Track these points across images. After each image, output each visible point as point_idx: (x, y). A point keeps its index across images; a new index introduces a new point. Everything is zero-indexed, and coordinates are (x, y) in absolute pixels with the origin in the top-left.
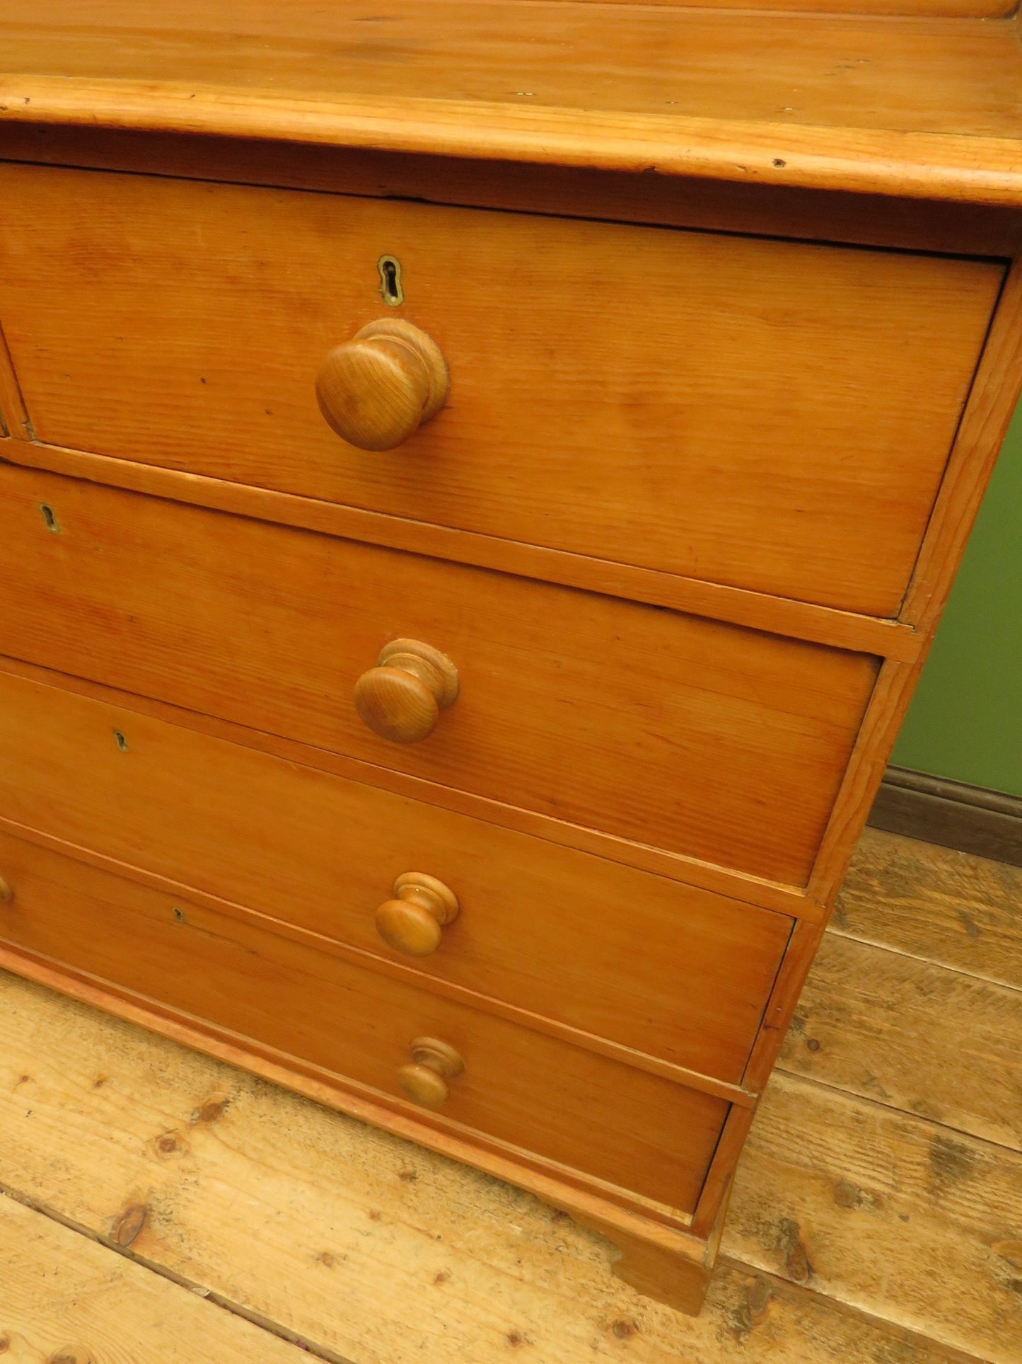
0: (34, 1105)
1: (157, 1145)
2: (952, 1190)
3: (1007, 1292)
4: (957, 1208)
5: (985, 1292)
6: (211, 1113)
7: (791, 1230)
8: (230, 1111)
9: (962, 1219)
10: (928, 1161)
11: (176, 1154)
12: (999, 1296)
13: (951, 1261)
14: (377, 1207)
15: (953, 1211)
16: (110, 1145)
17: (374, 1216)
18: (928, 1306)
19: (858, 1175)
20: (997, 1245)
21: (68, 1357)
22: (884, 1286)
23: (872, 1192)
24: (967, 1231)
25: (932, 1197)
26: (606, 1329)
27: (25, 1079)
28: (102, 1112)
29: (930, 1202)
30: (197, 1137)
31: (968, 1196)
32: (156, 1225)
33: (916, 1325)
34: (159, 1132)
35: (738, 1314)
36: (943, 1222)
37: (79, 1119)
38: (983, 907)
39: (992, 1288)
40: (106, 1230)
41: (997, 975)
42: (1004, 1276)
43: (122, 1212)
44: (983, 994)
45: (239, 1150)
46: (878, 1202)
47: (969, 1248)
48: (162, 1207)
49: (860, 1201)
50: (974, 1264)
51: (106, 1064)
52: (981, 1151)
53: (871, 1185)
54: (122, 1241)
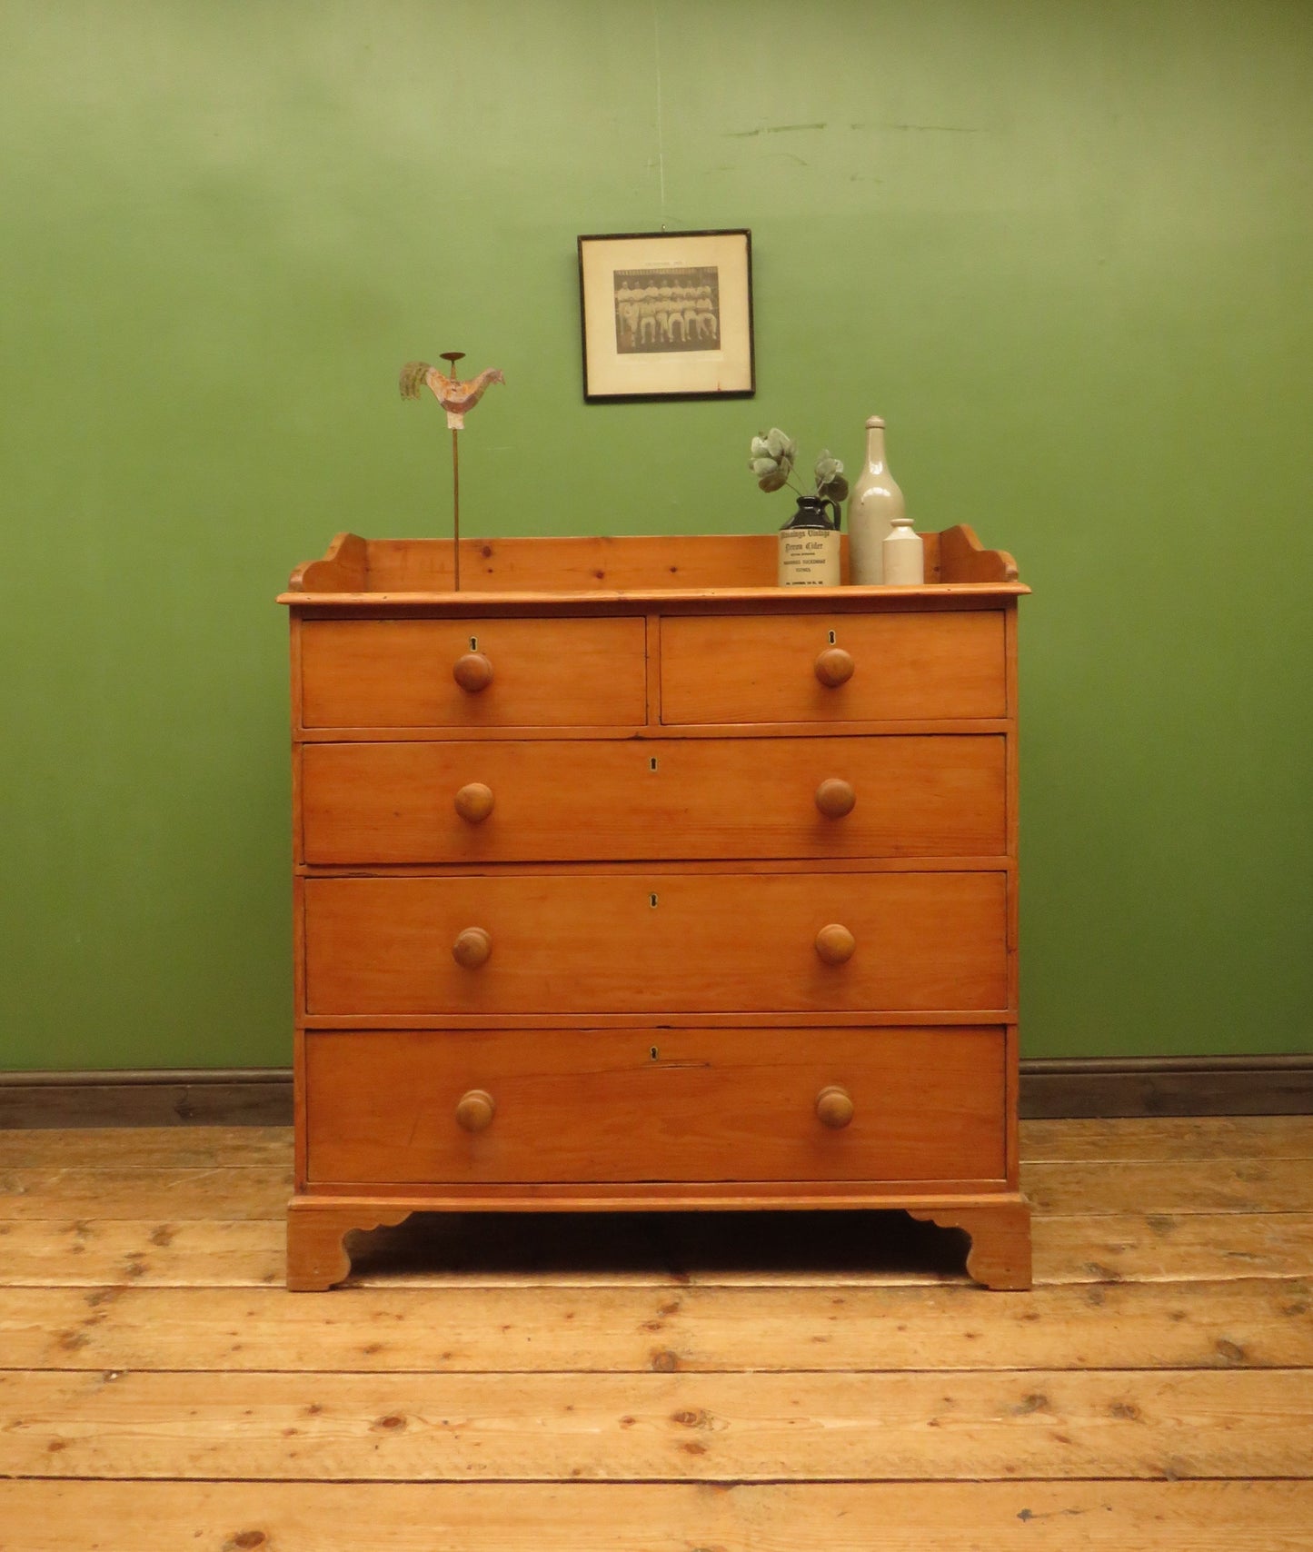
0: (530, 1336)
1: (647, 1329)
4: (1179, 1238)
5: (1216, 1260)
6: (672, 1309)
7: (1096, 1265)
8: (683, 1306)
9: (1183, 1242)
10: (1149, 1227)
11: (665, 1328)
12: (1225, 1259)
13: (1193, 1256)
14: (831, 1315)
15: (1176, 1240)
16: (609, 1336)
17: (832, 1318)
18: (1188, 1271)
19: (1114, 1240)
20: (1211, 1245)
21: (684, 1414)
22: (1162, 1269)
23: (1128, 1244)
24: (1191, 1244)
25: (1161, 1238)
26: (1021, 1319)
27: (507, 1327)
28: (586, 1326)
30: (672, 1319)
31: (1181, 1233)
32: (684, 1357)
33: (1192, 1278)
34: (640, 1324)
35: (1091, 1298)
36: (1176, 1245)
37: (573, 1333)
38: (1099, 1138)
39: (1218, 1258)
40: (650, 1367)
42: (1222, 1253)
43: (652, 1359)
44: (1127, 1168)
45: (708, 1317)
46: (1133, 1246)
47: (1198, 1249)
48: (680, 1349)
49: (1124, 1249)
50: (1203, 1253)
51: (564, 1308)
52: (1175, 1218)
53: (1125, 1242)
54: (665, 1368)
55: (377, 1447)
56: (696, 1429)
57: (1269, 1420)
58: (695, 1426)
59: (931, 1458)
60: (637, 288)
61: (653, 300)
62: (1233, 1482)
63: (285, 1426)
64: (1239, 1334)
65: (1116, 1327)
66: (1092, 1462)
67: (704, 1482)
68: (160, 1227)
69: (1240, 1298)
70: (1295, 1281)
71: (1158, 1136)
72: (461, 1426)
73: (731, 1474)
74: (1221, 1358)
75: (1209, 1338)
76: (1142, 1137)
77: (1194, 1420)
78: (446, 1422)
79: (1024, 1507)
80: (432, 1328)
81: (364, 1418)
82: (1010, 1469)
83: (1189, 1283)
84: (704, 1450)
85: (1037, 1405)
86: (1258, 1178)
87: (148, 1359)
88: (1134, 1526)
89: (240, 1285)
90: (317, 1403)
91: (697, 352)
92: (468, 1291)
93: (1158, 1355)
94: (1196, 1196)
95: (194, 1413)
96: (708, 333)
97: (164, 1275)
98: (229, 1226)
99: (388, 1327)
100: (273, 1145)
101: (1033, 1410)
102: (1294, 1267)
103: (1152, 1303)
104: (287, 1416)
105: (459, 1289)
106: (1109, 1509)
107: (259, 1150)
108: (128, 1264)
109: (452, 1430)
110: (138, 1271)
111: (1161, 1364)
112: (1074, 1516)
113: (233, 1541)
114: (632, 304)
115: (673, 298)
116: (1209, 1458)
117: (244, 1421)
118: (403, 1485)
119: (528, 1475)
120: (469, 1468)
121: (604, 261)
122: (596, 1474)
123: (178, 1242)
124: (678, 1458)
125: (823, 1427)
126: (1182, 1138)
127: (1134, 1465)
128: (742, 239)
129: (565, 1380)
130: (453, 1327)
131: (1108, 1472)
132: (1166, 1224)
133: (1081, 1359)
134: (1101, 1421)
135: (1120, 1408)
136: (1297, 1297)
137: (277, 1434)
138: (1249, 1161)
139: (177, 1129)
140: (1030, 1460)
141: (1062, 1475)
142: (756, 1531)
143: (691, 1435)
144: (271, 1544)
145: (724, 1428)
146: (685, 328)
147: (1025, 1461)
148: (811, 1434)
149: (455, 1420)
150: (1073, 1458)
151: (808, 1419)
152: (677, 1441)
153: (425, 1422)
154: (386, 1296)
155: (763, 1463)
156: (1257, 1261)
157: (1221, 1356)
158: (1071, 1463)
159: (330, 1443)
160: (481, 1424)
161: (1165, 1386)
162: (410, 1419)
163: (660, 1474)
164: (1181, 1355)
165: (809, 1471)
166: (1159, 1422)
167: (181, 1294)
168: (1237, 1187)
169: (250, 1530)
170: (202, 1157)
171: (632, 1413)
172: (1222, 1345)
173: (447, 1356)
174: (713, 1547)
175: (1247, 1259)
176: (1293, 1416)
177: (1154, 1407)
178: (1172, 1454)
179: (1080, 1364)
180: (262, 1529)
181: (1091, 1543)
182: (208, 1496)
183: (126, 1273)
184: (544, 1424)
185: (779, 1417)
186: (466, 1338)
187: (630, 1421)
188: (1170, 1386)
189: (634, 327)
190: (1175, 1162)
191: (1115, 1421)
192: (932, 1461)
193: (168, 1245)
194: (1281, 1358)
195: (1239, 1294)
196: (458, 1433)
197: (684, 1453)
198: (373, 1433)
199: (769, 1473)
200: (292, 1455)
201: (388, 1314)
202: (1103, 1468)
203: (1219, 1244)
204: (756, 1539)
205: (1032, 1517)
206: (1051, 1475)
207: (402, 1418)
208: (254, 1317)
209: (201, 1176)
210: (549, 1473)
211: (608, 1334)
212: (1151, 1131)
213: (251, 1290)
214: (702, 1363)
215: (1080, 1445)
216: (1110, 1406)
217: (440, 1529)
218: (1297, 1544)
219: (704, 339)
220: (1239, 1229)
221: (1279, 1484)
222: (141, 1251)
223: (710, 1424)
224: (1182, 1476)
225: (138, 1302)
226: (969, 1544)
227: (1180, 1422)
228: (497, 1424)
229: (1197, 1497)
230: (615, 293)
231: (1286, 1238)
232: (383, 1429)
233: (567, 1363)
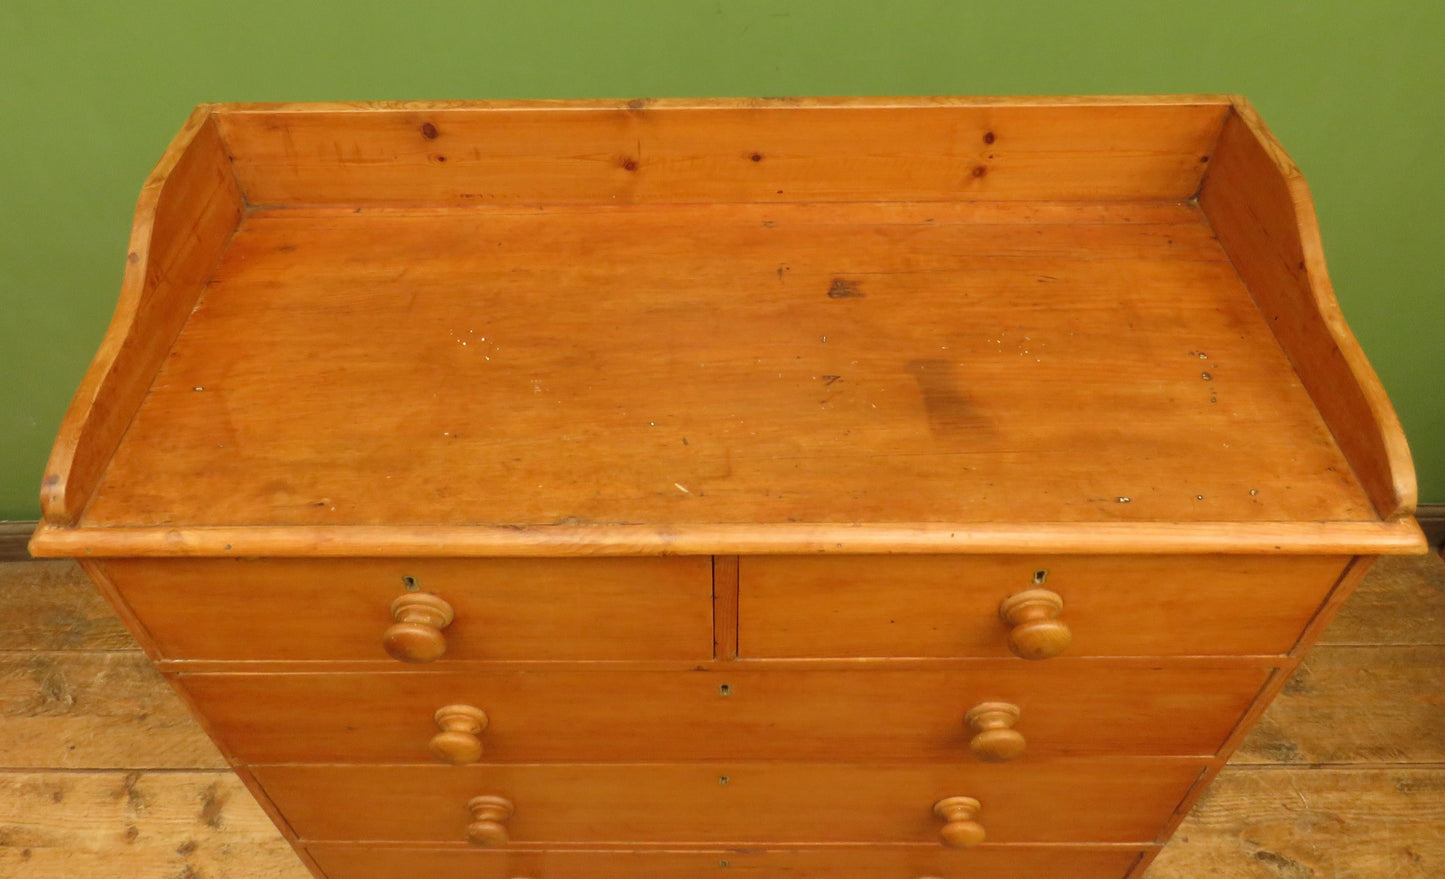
2: (1204, 809)
3: (1257, 863)
4: (1212, 819)
5: (1246, 868)
9: (1218, 826)
15: (1209, 823)
20: (1242, 835)
25: (1196, 819)
29: (1195, 823)
31: (1215, 809)
39: (1249, 864)
42: (1252, 853)
50: (1233, 853)
68: (210, 787)
123: (228, 819)
175: (1274, 867)
193: (219, 824)
203: (1248, 830)
222: (194, 839)
231: (1314, 820)
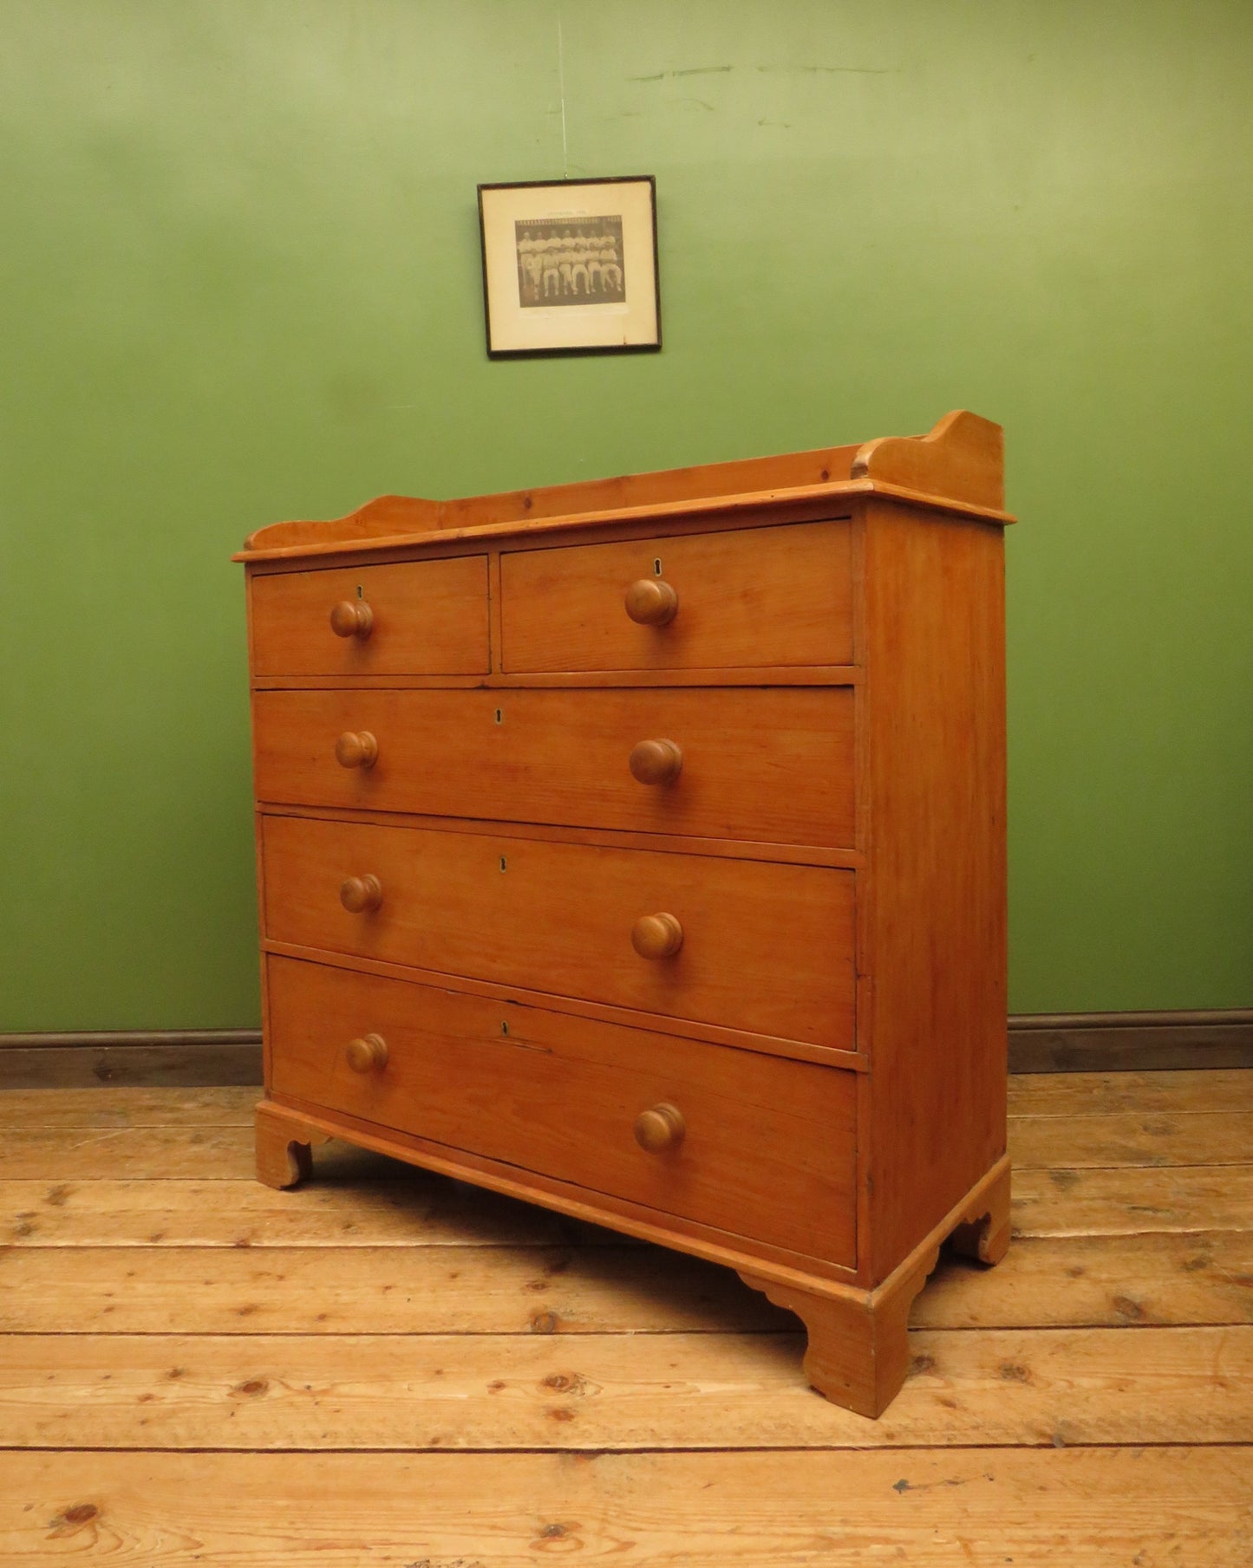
0: (410, 1297)
1: (531, 1288)
4: (1083, 1192)
5: (1118, 1215)
9: (1086, 1196)
10: (1052, 1181)
11: (550, 1288)
12: (1127, 1213)
13: (1095, 1210)
15: (1079, 1194)
16: (491, 1297)
18: (1090, 1226)
20: (1114, 1199)
21: (556, 1378)
22: (1063, 1223)
23: (1030, 1199)
24: (1093, 1199)
25: (1064, 1193)
27: (388, 1288)
28: (469, 1286)
30: (557, 1279)
31: (1084, 1188)
32: (565, 1318)
33: (1093, 1233)
34: (525, 1284)
36: (1078, 1199)
37: (455, 1293)
40: (528, 1328)
41: (1038, 1114)
43: (532, 1319)
44: (1034, 1122)
46: (1035, 1201)
47: (1099, 1204)
48: (562, 1310)
49: (1025, 1204)
51: (450, 1267)
52: (1078, 1172)
53: (1029, 1197)
54: (545, 1330)
55: (233, 1414)
56: (568, 1394)
57: (1164, 1382)
58: (565, 1392)
59: (809, 1425)
60: (540, 239)
61: (556, 251)
62: (1123, 1449)
63: (142, 1391)
64: (1138, 1291)
65: (1011, 1284)
66: (976, 1428)
67: (568, 1451)
68: (59, 1187)
69: (1139, 1254)
70: (1198, 1235)
71: (1068, 1091)
72: (324, 1392)
73: (596, 1442)
74: (1119, 1317)
75: (1107, 1295)
76: (1051, 1092)
77: (1085, 1382)
78: (309, 1387)
79: (902, 1478)
80: (312, 1288)
81: (228, 1382)
82: (890, 1436)
83: (1089, 1237)
84: (572, 1417)
85: (924, 1366)
86: (1165, 1131)
87: (16, 1322)
88: (1016, 1497)
89: (126, 1245)
90: (180, 1368)
91: (602, 305)
92: (356, 1251)
93: (1054, 1314)
94: (1100, 1150)
95: (51, 1378)
96: (612, 286)
97: (52, 1235)
98: (128, 1185)
99: (267, 1288)
100: (187, 1106)
101: (920, 1372)
102: (1196, 1222)
103: (1051, 1259)
104: (146, 1381)
105: (347, 1248)
106: (991, 1480)
107: (172, 1110)
108: (19, 1224)
109: (314, 1395)
110: (26, 1231)
111: (1055, 1322)
112: (954, 1488)
113: (61, 1516)
114: (534, 255)
115: (576, 249)
116: (1100, 1423)
117: (100, 1386)
118: (252, 1455)
119: (384, 1443)
120: (324, 1436)
121: (505, 210)
122: (455, 1443)
123: (73, 1201)
124: (541, 1425)
125: (699, 1391)
126: (1091, 1092)
127: (1019, 1430)
128: (647, 186)
129: (438, 1342)
130: (333, 1287)
131: (993, 1438)
132: (1070, 1178)
133: (973, 1318)
134: (990, 1384)
135: (1011, 1369)
136: (1199, 1252)
137: (131, 1400)
138: (1156, 1115)
139: (92, 1090)
140: (912, 1426)
141: (944, 1443)
142: (616, 1505)
143: (560, 1400)
144: (103, 1519)
145: (597, 1393)
146: (589, 279)
147: (906, 1428)
148: (686, 1399)
149: (317, 1386)
150: (957, 1424)
151: (684, 1383)
152: (544, 1407)
153: (287, 1387)
154: (271, 1255)
155: (632, 1430)
156: (1160, 1215)
157: (1118, 1314)
158: (955, 1429)
159: (188, 1409)
160: (344, 1389)
161: (1058, 1346)
162: (272, 1383)
163: (522, 1443)
164: (1077, 1313)
165: (679, 1439)
166: (1050, 1385)
167: (65, 1253)
168: (1144, 1141)
169: (84, 1504)
170: (115, 1118)
171: (501, 1377)
172: (1120, 1302)
173: (322, 1317)
174: (567, 1523)
175: (1150, 1213)
176: (1191, 1377)
177: (1047, 1368)
178: (1060, 1419)
179: (974, 1324)
180: (96, 1504)
181: (968, 1516)
182: (47, 1467)
183: (14, 1233)
184: (409, 1390)
185: (656, 1381)
186: (344, 1299)
187: (499, 1386)
188: (1064, 1346)
189: (537, 281)
190: (1083, 1117)
191: (1005, 1383)
192: (809, 1428)
193: (61, 1204)
194: (1179, 1315)
195: (1140, 1248)
196: (319, 1399)
197: (552, 1420)
198: (233, 1399)
199: (636, 1442)
200: (143, 1423)
201: (269, 1274)
202: (987, 1434)
203: (1122, 1198)
204: (614, 1514)
205: (909, 1488)
206: (932, 1443)
207: (265, 1384)
208: (133, 1277)
209: (110, 1136)
210: (407, 1442)
211: (491, 1294)
212: (1060, 1086)
213: (136, 1250)
214: (583, 1324)
215: (965, 1410)
216: (999, 1368)
217: (282, 1503)
218: (1190, 1517)
219: (610, 291)
220: (1139, 1183)
221: (1172, 1451)
222: (35, 1211)
223: (582, 1388)
224: (1070, 1442)
225: (20, 1262)
226: (840, 1518)
227: (1071, 1385)
228: (361, 1389)
229: (1085, 1466)
230: (518, 244)
231: (1189, 1191)
232: (243, 1394)
233: (444, 1324)
